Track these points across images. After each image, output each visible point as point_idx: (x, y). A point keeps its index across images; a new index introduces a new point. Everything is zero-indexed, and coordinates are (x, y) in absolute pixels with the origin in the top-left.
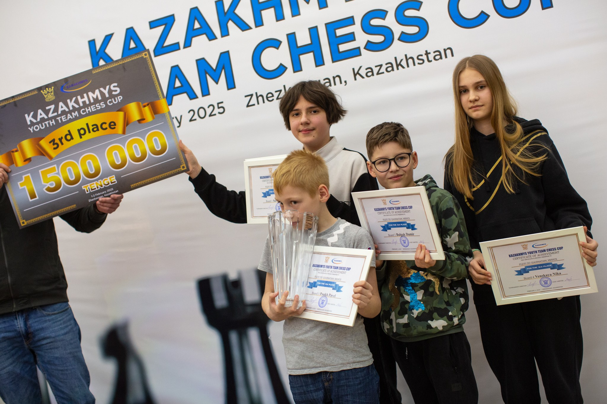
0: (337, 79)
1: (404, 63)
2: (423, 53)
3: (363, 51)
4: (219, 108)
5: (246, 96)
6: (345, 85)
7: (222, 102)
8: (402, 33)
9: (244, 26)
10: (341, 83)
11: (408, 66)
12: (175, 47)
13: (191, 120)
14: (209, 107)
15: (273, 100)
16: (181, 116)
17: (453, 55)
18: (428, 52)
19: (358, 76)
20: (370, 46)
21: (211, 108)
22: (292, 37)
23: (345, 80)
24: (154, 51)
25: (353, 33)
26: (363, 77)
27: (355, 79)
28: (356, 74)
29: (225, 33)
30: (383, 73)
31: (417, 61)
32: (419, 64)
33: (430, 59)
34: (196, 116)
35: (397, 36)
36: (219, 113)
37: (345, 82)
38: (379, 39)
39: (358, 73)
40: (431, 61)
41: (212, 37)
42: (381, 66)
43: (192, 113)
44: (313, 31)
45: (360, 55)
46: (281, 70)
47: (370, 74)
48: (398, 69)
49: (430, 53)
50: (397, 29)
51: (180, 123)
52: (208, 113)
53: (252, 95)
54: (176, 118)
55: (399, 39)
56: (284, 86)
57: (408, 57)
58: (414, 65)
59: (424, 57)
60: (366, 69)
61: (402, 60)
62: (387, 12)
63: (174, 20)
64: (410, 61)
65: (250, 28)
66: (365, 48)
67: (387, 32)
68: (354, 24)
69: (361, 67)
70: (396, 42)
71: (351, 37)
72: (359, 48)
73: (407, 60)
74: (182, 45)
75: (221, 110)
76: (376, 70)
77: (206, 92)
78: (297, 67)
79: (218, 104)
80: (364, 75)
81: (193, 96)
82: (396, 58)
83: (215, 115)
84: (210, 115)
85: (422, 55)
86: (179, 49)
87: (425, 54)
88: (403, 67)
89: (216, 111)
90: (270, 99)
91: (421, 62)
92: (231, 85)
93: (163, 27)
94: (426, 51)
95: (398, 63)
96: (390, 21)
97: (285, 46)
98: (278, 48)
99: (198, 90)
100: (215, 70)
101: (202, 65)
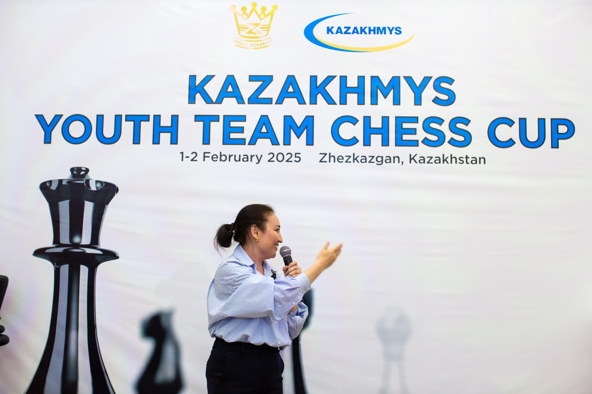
0: (396, 159)
1: (449, 160)
2: (464, 156)
3: (420, 143)
4: (296, 157)
5: (320, 154)
6: (402, 165)
7: (300, 154)
8: (452, 138)
9: (330, 101)
10: (399, 162)
11: (451, 163)
12: (268, 101)
13: (269, 161)
14: (287, 154)
15: (342, 162)
16: (262, 156)
17: (485, 163)
18: (468, 156)
19: (412, 161)
20: (426, 141)
21: (289, 156)
22: (367, 120)
23: (402, 161)
24: (249, 99)
25: (415, 129)
26: (416, 162)
27: (410, 162)
28: (411, 159)
29: (313, 101)
30: (432, 163)
31: (458, 161)
32: (459, 163)
33: (468, 162)
34: (275, 159)
35: (447, 139)
36: (295, 161)
37: (402, 162)
38: (434, 138)
39: (413, 158)
40: (469, 163)
41: (301, 101)
42: (432, 158)
43: (271, 155)
44: (385, 120)
45: (418, 146)
46: (354, 141)
47: (422, 161)
48: (443, 163)
49: (469, 158)
50: (449, 135)
51: (259, 161)
52: (286, 159)
53: (326, 154)
54: (257, 156)
55: (449, 142)
56: (354, 154)
57: (453, 157)
58: (456, 163)
59: (464, 160)
60: (420, 157)
61: (447, 157)
62: (443, 121)
63: (272, 80)
64: (454, 160)
65: (335, 104)
66: (422, 142)
67: (441, 135)
68: (417, 122)
69: (416, 155)
70: (446, 144)
71: (414, 131)
72: (418, 141)
73: (451, 158)
74: (274, 101)
75: (298, 159)
76: (427, 160)
77: (287, 142)
78: (367, 143)
79: (296, 154)
80: (418, 161)
81: (275, 142)
82: (443, 155)
83: (291, 161)
84: (287, 161)
85: (463, 158)
86: (272, 103)
87: (465, 158)
88: (448, 163)
89: (293, 159)
90: (340, 160)
91: (461, 162)
92: (310, 142)
93: (261, 83)
94: (467, 156)
95: (445, 159)
96: (445, 128)
97: (360, 124)
98: (354, 125)
99: (280, 138)
100: (299, 128)
101: (288, 121)
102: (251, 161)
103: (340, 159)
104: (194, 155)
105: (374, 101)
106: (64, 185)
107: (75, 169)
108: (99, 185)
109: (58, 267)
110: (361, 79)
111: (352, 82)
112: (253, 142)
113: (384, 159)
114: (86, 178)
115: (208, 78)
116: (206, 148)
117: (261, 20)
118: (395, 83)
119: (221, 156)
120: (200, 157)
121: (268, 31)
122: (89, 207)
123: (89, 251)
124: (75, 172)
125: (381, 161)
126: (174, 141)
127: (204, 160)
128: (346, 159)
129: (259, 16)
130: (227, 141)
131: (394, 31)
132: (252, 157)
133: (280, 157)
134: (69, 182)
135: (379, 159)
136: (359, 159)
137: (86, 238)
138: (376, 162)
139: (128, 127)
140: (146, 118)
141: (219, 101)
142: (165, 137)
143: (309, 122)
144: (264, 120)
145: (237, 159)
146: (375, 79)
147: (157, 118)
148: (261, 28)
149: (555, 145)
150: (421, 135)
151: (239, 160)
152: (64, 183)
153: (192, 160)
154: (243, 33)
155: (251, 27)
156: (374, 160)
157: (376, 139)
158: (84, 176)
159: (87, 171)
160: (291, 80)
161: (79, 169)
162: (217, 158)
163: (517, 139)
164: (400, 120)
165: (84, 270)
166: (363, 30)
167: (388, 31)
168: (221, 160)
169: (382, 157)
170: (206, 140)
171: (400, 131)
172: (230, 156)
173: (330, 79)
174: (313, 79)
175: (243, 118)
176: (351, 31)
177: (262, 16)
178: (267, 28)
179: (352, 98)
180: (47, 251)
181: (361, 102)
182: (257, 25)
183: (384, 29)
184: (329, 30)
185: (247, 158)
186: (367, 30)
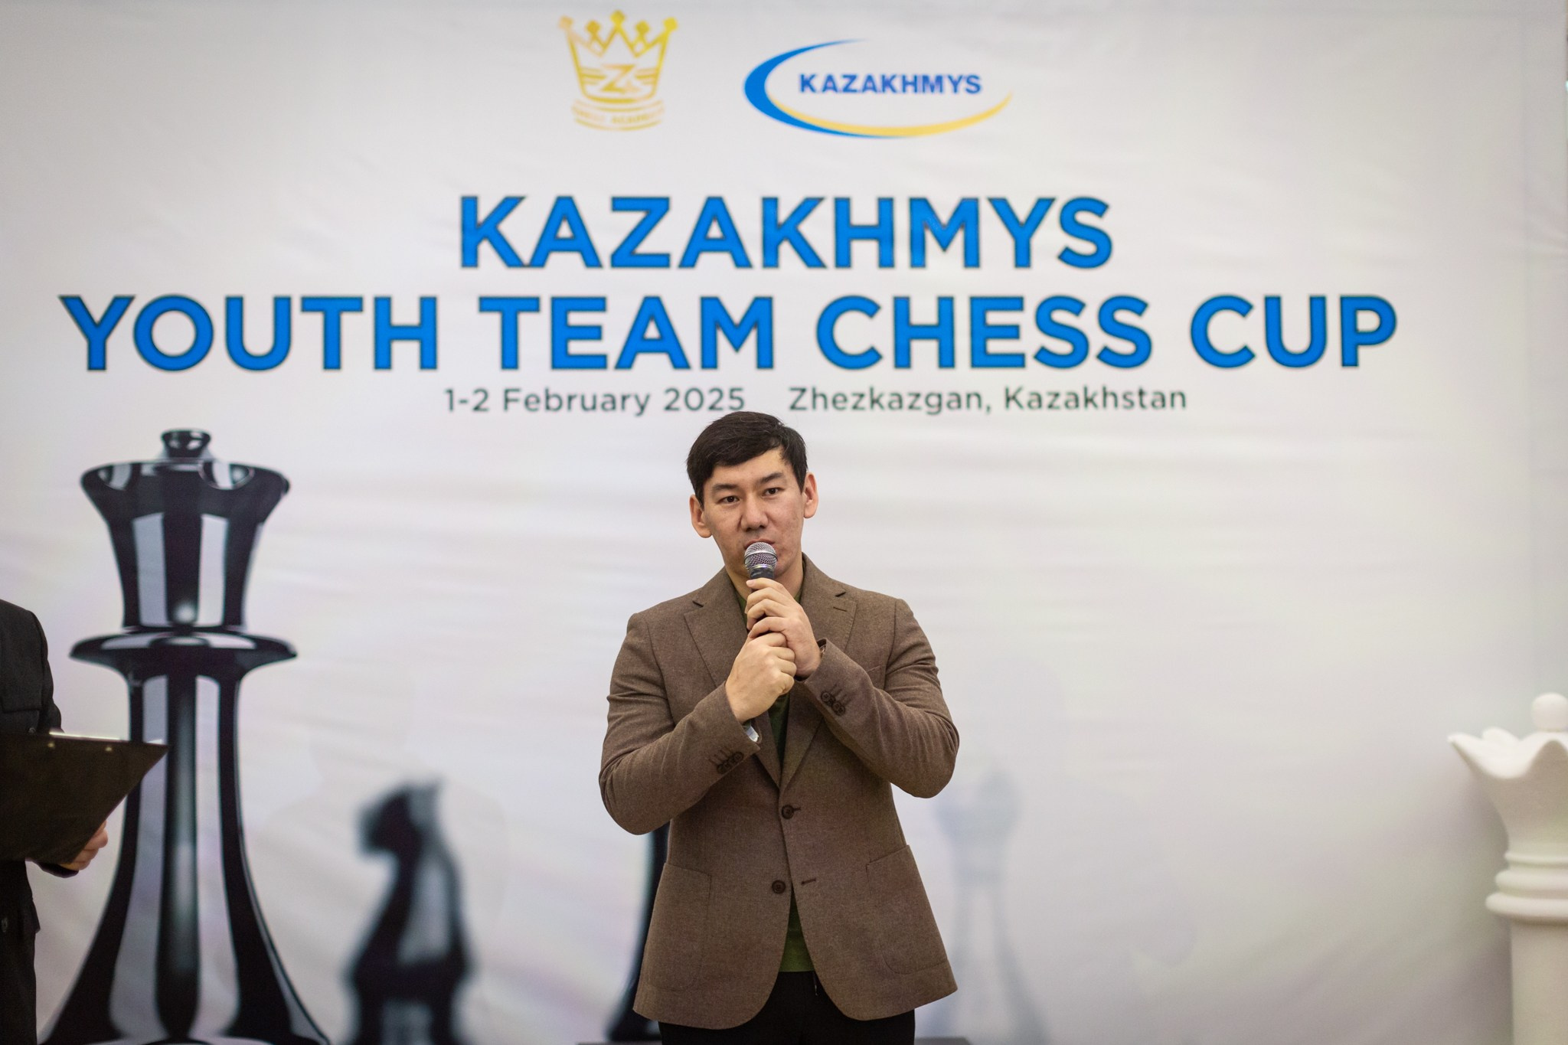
0: (974, 400)
1: (1099, 400)
2: (1136, 391)
3: (1030, 361)
4: (732, 397)
5: (791, 389)
6: (987, 414)
7: (741, 390)
8: (1106, 347)
9: (812, 259)
10: (979, 408)
11: (1105, 406)
12: (661, 261)
13: (668, 408)
14: (711, 392)
15: (845, 408)
16: (648, 396)
17: (1184, 406)
18: (1144, 390)
19: (1013, 403)
20: (1045, 356)
21: (716, 395)
22: (902, 305)
23: (988, 405)
24: (612, 256)
25: (1018, 325)
26: (1021, 407)
27: (1007, 407)
28: (1009, 398)
29: (771, 259)
30: (1059, 408)
31: (1121, 401)
32: (1124, 407)
33: (1144, 404)
34: (680, 403)
35: (1094, 349)
37: (988, 408)
38: (1062, 347)
39: (1014, 398)
40: (1146, 407)
41: (742, 261)
42: (1057, 395)
43: (672, 395)
44: (946, 305)
45: (1024, 367)
46: (872, 357)
47: (1035, 404)
48: (1086, 407)
49: (1146, 393)
50: (1098, 339)
51: (642, 408)
52: (708, 403)
53: (803, 391)
54: (636, 396)
55: (1097, 357)
56: (872, 389)
57: (1107, 392)
58: (1116, 406)
59: (1136, 398)
60: (1030, 394)
61: (1095, 394)
62: (1084, 305)
63: (667, 210)
64: (1110, 399)
65: (824, 266)
66: (1035, 357)
67: (1079, 341)
68: (1023, 310)
69: (1020, 388)
70: (1091, 362)
71: (1012, 332)
72: (1024, 354)
73: (1105, 395)
76: (1046, 400)
77: (710, 361)
78: (903, 360)
79: (732, 390)
80: (1024, 404)
81: (680, 362)
82: (1086, 388)
84: (712, 408)
85: (1132, 394)
86: (668, 266)
87: (1138, 394)
88: (1096, 407)
89: (726, 402)
90: (838, 405)
91: (1129, 404)
93: (641, 215)
94: (1141, 389)
95: (1089, 397)
96: (1087, 322)
97: (886, 316)
98: (871, 317)
99: (693, 354)
100: (737, 326)
101: (712, 311)
102: (623, 407)
103: (837, 401)
104: (481, 396)
105: (918, 259)
106: (147, 477)
107: (175, 435)
108: (239, 475)
109: (137, 684)
110: (886, 205)
111: (864, 214)
112: (625, 362)
113: (945, 399)
114: (205, 457)
115: (509, 204)
116: (510, 378)
117: (637, 55)
118: (967, 214)
119: (548, 397)
120: (496, 400)
121: (655, 83)
122: (214, 531)
123: (218, 641)
124: (174, 444)
125: (937, 404)
126: (428, 361)
127: (506, 408)
128: (852, 400)
129: (631, 46)
130: (561, 360)
131: (963, 85)
132: (624, 398)
133: (694, 399)
134: (160, 469)
135: (934, 400)
136: (884, 401)
137: (210, 609)
138: (925, 408)
139: (308, 328)
140: (355, 304)
141: (539, 260)
142: (406, 352)
143: (761, 312)
144: (652, 309)
145: (589, 403)
146: (920, 207)
147: (383, 305)
148: (639, 77)
149: (1350, 360)
150: (1031, 340)
151: (594, 407)
152: (147, 471)
153: (477, 408)
154: (594, 90)
155: (612, 75)
156: (921, 402)
157: (924, 351)
158: (197, 453)
159: (206, 439)
160: (715, 209)
161: (185, 436)
162: (538, 401)
163: (1259, 346)
164: (981, 305)
165: (207, 691)
166: (887, 83)
167: (948, 85)
168: (548, 408)
169: (939, 396)
170: (510, 359)
171: (981, 332)
172: (570, 398)
173: (808, 206)
174: (770, 204)
175: (598, 304)
176: (858, 84)
177: (639, 47)
178: (652, 76)
179: (865, 251)
180: (108, 645)
181: (886, 261)
182: (627, 68)
183: (939, 79)
184: (806, 83)
185: (613, 403)
186: (897, 84)
